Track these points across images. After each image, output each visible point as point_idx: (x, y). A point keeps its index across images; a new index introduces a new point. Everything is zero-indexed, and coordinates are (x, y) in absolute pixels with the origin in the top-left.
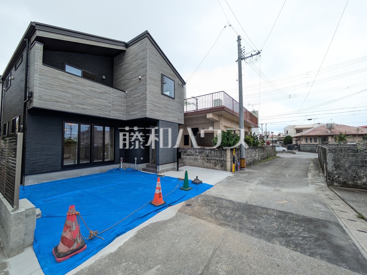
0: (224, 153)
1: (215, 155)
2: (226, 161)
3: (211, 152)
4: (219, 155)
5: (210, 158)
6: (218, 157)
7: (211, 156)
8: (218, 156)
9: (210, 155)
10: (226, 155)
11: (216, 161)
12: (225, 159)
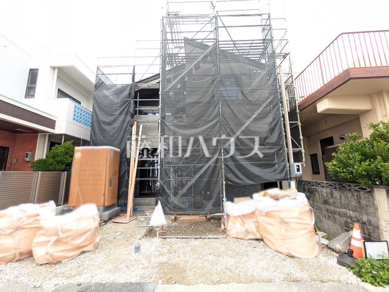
0: (369, 201)
1: (343, 202)
2: (378, 227)
3: (332, 194)
4: (354, 203)
5: (333, 208)
6: (353, 211)
7: (334, 203)
8: (350, 207)
9: (331, 201)
10: (376, 209)
11: (349, 220)
12: (373, 220)
